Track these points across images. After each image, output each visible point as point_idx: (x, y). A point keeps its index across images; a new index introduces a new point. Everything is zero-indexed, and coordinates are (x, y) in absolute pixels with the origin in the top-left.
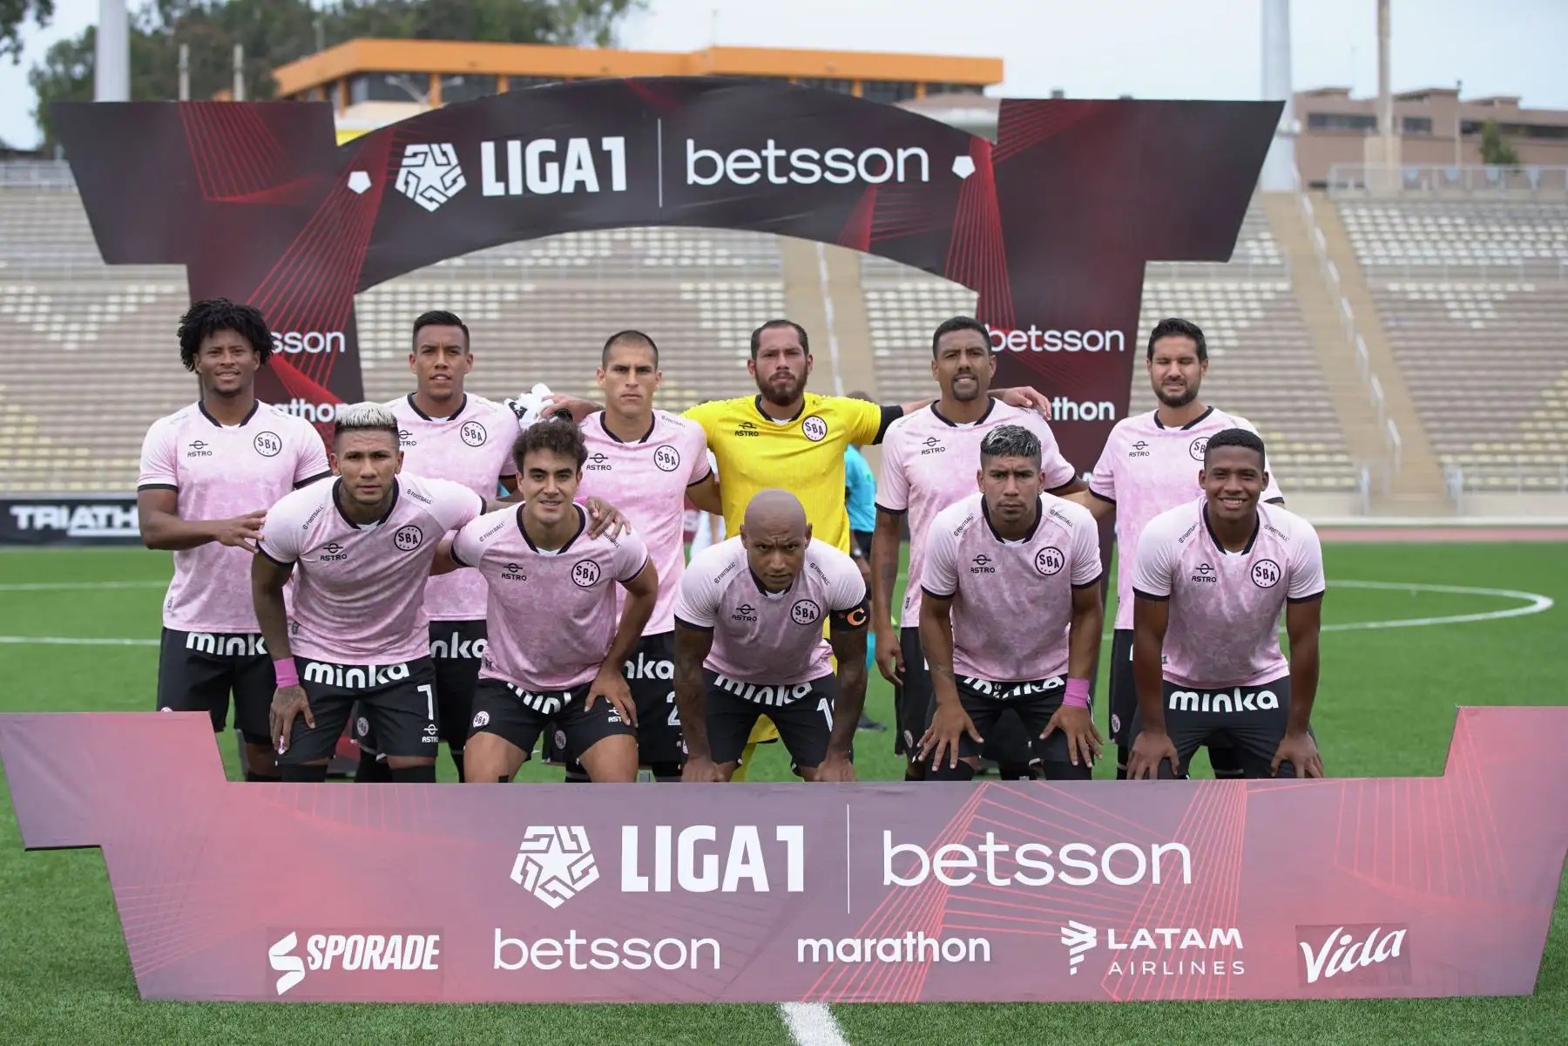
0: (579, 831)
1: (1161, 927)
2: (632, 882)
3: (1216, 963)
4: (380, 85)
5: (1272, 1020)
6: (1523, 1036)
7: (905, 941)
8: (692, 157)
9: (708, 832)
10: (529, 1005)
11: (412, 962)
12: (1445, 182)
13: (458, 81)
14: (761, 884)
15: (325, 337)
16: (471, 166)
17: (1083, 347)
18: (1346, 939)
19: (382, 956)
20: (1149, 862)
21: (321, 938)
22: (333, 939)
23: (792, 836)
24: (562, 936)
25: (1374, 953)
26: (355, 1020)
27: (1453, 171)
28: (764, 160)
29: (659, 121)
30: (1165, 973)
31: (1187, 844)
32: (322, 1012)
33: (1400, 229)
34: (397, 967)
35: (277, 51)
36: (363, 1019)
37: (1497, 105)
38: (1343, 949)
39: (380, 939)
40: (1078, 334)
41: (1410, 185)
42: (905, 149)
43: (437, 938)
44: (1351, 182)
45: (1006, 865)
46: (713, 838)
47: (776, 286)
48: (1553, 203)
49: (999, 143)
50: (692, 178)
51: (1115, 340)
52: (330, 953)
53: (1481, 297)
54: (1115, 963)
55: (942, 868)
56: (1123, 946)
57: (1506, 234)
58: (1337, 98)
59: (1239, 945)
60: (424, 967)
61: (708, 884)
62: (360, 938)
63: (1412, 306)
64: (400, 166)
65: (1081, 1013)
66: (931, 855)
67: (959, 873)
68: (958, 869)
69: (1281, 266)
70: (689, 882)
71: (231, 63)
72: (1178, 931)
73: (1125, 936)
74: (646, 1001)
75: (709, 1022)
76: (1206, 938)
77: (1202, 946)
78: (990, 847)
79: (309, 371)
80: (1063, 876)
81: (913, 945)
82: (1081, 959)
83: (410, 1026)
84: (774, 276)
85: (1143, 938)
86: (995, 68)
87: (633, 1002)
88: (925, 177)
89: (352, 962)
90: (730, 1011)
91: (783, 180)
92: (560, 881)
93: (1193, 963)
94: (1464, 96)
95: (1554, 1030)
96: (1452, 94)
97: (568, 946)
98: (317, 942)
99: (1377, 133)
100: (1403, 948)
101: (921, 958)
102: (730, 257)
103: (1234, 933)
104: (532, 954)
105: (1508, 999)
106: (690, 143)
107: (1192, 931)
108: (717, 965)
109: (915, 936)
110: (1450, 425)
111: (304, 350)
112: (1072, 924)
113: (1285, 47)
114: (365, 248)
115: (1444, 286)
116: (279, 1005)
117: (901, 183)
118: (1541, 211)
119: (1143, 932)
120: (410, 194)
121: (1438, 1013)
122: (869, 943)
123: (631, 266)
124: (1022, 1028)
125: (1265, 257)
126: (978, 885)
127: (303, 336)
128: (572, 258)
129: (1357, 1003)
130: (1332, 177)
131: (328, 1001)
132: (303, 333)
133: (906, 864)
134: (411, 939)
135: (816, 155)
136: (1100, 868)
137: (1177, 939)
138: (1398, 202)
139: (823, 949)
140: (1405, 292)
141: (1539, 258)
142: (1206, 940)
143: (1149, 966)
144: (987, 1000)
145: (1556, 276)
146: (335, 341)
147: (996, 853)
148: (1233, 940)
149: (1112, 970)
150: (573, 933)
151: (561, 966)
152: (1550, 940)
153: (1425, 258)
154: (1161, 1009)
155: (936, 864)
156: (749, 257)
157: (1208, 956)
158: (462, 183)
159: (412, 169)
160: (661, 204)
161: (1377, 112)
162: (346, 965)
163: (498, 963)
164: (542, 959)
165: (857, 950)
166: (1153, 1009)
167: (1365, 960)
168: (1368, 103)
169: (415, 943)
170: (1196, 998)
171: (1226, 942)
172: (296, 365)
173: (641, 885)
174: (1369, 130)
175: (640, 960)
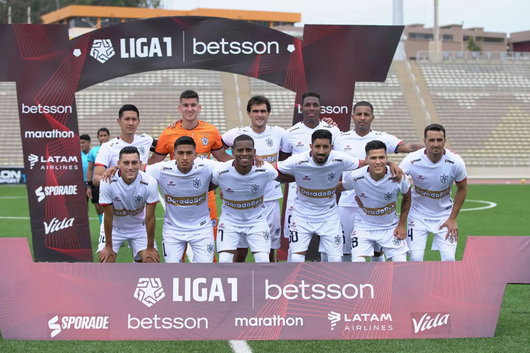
0: (158, 280)
1: (363, 314)
2: (177, 298)
3: (382, 326)
4: (79, 21)
5: (403, 346)
6: (491, 351)
7: (273, 319)
8: (195, 44)
9: (204, 280)
10: (140, 341)
11: (99, 326)
12: (458, 58)
13: (107, 20)
14: (222, 299)
15: (65, 108)
16: (117, 47)
17: (333, 112)
18: (428, 318)
19: (88, 324)
20: (359, 291)
21: (67, 318)
22: (71, 318)
23: (233, 282)
24: (152, 317)
25: (437, 322)
26: (79, 346)
27: (460, 53)
28: (221, 46)
29: (184, 32)
30: (365, 329)
31: (372, 284)
32: (67, 344)
33: (442, 74)
34: (94, 328)
35: (42, 10)
36: (82, 346)
37: (476, 30)
38: (427, 321)
39: (88, 318)
40: (331, 108)
41: (444, 58)
42: (270, 42)
43: (108, 317)
44: (424, 57)
45: (308, 292)
46: (205, 282)
47: (220, 93)
48: (496, 65)
49: (304, 40)
50: (195, 52)
51: (344, 109)
52: (70, 323)
53: (470, 98)
54: (347, 326)
55: (286, 293)
56: (350, 320)
57: (479, 76)
58: (420, 28)
59: (391, 320)
60: (103, 328)
61: (204, 298)
62: (80, 318)
63: (445, 101)
64: (92, 47)
65: (336, 343)
66: (282, 288)
67: (292, 295)
68: (291, 293)
69: (399, 87)
70: (197, 298)
71: (27, 13)
72: (369, 315)
73: (351, 317)
74: (182, 340)
75: (204, 347)
76: (379, 317)
77: (378, 320)
78: (303, 285)
79: (59, 120)
80: (329, 296)
81: (276, 320)
82: (335, 324)
83: (99, 348)
84: (219, 90)
85: (357, 317)
86: (298, 16)
87: (177, 340)
88: (278, 52)
89: (77, 326)
90: (211, 343)
91: (227, 53)
92: (151, 297)
93: (375, 326)
94: (464, 27)
95: (502, 349)
96: (460, 26)
97: (154, 320)
98: (65, 319)
99: (433, 40)
100: (448, 320)
101: (279, 325)
102: (204, 83)
103: (389, 315)
104: (141, 323)
105: (485, 339)
106: (195, 40)
107: (374, 315)
108: (207, 327)
109: (277, 317)
110: (460, 143)
111: (57, 112)
112: (332, 312)
113: (401, 9)
114: (79, 76)
115: (457, 94)
116: (52, 341)
117: (269, 54)
118: (491, 68)
119: (357, 315)
120: (95, 57)
121: (461, 343)
122: (260, 319)
123: (169, 86)
124: (315, 349)
125: (394, 84)
126: (299, 299)
127: (57, 107)
128: (147, 83)
129: (432, 340)
130: (418, 56)
131: (69, 340)
132: (57, 106)
133: (273, 291)
134: (98, 318)
135: (239, 44)
136: (342, 293)
137: (369, 318)
138: (441, 64)
139: (244, 321)
140: (443, 96)
141: (491, 84)
142: (379, 318)
143: (359, 327)
144: (302, 339)
145: (497, 91)
146: (68, 109)
147: (305, 288)
148: (389, 318)
149: (346, 329)
150: (156, 316)
151: (151, 327)
152: (499, 319)
153: (451, 84)
154: (363, 342)
155: (284, 292)
156: (211, 83)
157: (379, 324)
158: (113, 53)
159: (96, 48)
160: (184, 61)
161: (434, 32)
162: (76, 327)
163: (129, 326)
164: (145, 325)
165: (256, 322)
166: (361, 342)
167: (435, 325)
168: (430, 29)
169: (100, 319)
170: (376, 338)
171: (386, 319)
172: (54, 117)
173: (180, 299)
174: (430, 39)
175: (180, 325)
